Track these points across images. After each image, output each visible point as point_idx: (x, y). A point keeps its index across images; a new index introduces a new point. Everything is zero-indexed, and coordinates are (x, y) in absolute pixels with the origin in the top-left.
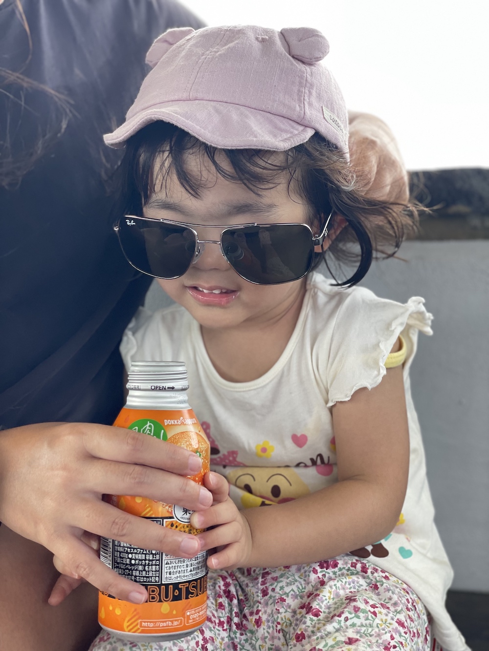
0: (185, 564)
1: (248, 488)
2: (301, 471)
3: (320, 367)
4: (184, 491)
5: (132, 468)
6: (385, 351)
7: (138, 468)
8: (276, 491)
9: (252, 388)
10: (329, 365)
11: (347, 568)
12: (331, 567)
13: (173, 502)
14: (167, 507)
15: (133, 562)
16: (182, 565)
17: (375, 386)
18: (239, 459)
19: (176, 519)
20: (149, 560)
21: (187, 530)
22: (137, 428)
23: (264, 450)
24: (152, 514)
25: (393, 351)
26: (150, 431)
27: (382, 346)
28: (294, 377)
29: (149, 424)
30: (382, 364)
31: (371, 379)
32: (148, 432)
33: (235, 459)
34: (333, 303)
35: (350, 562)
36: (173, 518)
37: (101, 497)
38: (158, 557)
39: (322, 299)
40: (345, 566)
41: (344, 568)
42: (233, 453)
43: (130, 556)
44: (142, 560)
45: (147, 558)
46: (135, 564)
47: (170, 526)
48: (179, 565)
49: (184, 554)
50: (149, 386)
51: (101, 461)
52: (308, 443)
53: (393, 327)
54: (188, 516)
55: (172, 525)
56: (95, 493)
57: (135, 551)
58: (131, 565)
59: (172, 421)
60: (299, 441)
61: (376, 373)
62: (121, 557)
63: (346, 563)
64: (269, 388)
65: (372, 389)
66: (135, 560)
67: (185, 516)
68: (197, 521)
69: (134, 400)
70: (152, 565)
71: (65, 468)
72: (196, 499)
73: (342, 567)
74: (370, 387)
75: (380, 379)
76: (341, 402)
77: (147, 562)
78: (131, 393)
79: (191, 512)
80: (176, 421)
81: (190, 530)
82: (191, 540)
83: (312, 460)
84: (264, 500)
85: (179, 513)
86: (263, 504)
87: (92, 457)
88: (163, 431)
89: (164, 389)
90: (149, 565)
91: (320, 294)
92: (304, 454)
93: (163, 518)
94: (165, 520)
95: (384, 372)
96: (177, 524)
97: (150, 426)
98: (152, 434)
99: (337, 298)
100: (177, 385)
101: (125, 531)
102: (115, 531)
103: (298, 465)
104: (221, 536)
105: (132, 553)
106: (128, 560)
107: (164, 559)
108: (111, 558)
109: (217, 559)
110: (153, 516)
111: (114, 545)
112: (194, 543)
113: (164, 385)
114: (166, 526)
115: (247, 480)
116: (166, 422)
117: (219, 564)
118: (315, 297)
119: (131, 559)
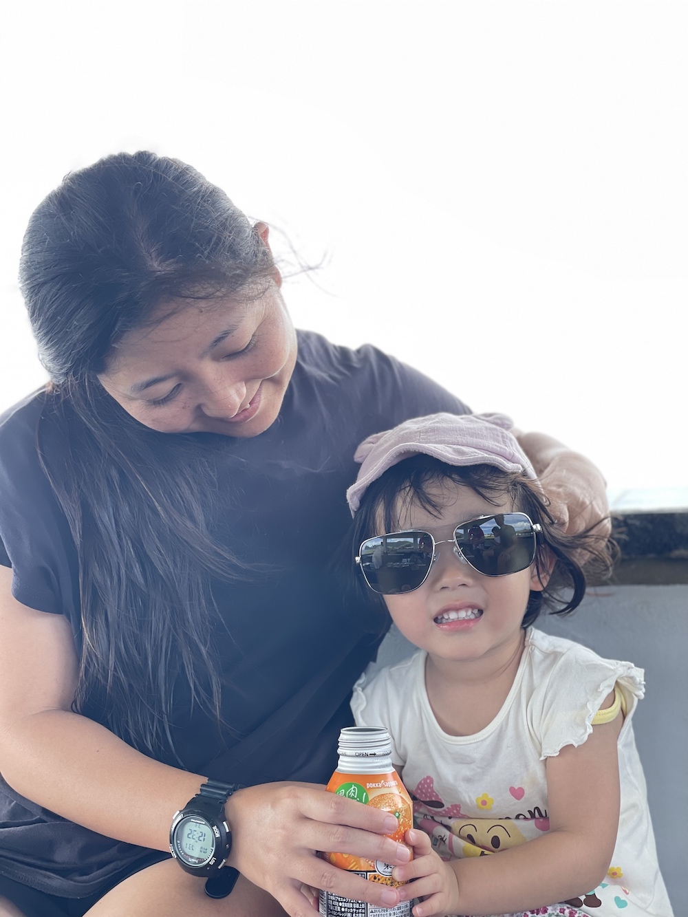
0: (388, 913)
1: (470, 838)
2: (521, 823)
3: (533, 722)
4: (382, 849)
5: (336, 829)
6: (591, 711)
7: (341, 829)
8: (496, 841)
9: (472, 742)
10: (542, 721)
11: (556, 914)
12: (541, 913)
13: (376, 859)
14: (370, 862)
15: (343, 909)
16: (385, 913)
17: (581, 743)
18: (462, 812)
19: (378, 873)
20: (356, 909)
21: (389, 882)
22: (343, 790)
23: (484, 803)
24: (357, 868)
25: (603, 707)
26: (354, 793)
27: (589, 706)
28: (510, 733)
29: (353, 787)
30: (588, 723)
31: (578, 737)
32: (353, 794)
33: (458, 812)
34: (548, 661)
35: (559, 908)
36: (375, 871)
37: (314, 853)
38: (363, 906)
39: (538, 655)
40: (554, 912)
41: (553, 914)
42: (456, 807)
43: (340, 904)
44: (350, 908)
45: (355, 907)
46: (344, 912)
47: (373, 879)
48: (383, 913)
49: (384, 905)
50: (353, 752)
51: (312, 821)
52: (525, 796)
53: (601, 688)
54: (390, 870)
55: (375, 878)
56: (310, 850)
57: (344, 900)
58: (342, 912)
59: (374, 785)
60: (518, 793)
61: (583, 731)
62: (333, 905)
63: (555, 909)
64: (488, 741)
65: (578, 746)
66: (345, 908)
67: (386, 870)
68: (397, 874)
69: (344, 765)
70: (358, 913)
71: (283, 828)
72: (394, 855)
73: (551, 912)
74: (576, 745)
75: (586, 738)
76: (550, 757)
77: (354, 910)
78: (341, 757)
79: (392, 867)
80: (377, 785)
81: (392, 883)
82: (391, 892)
83: (529, 811)
84: (484, 850)
85: (381, 868)
86: (482, 854)
87: (305, 818)
88: (365, 794)
89: (367, 755)
90: (356, 913)
91: (537, 652)
92: (524, 807)
93: (367, 872)
94: (368, 873)
95: (590, 730)
96: (380, 877)
97: (354, 789)
98: (356, 797)
99: (552, 656)
100: (378, 751)
101: (332, 885)
102: (325, 884)
103: (517, 817)
104: (421, 888)
105: (342, 902)
106: (339, 908)
107: (368, 908)
108: (326, 906)
109: (421, 908)
110: (358, 870)
111: (328, 894)
112: (393, 894)
113: (367, 752)
114: (370, 879)
115: (469, 830)
116: (369, 785)
117: (423, 912)
118: (531, 655)
119: (341, 907)
